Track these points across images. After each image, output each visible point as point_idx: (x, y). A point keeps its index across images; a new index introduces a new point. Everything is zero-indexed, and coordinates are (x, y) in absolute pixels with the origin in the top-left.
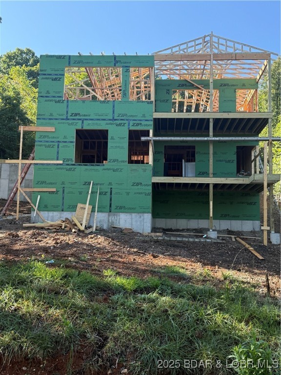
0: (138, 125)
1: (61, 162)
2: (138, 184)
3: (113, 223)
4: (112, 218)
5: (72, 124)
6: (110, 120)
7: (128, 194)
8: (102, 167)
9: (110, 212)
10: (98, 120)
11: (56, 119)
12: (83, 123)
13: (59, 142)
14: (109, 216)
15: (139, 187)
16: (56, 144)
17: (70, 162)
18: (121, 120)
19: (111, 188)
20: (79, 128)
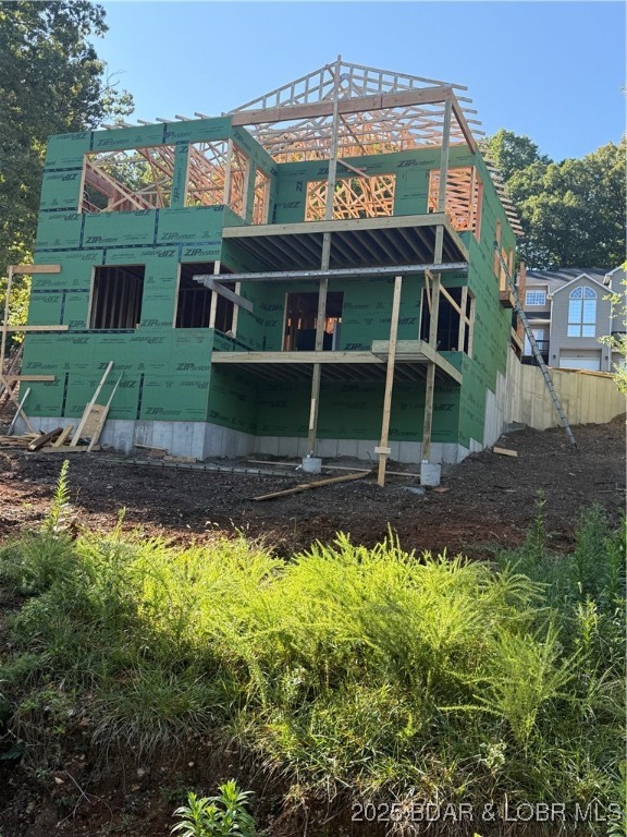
0: (195, 252)
1: (65, 328)
2: (187, 366)
3: (141, 438)
4: (140, 431)
5: (88, 257)
6: (149, 246)
7: (169, 385)
8: (130, 336)
9: (138, 418)
10: (130, 246)
11: (64, 250)
12: (105, 253)
13: (65, 291)
14: (136, 426)
15: (190, 371)
16: (61, 295)
17: (79, 328)
18: (169, 244)
19: (143, 375)
20: (100, 264)
